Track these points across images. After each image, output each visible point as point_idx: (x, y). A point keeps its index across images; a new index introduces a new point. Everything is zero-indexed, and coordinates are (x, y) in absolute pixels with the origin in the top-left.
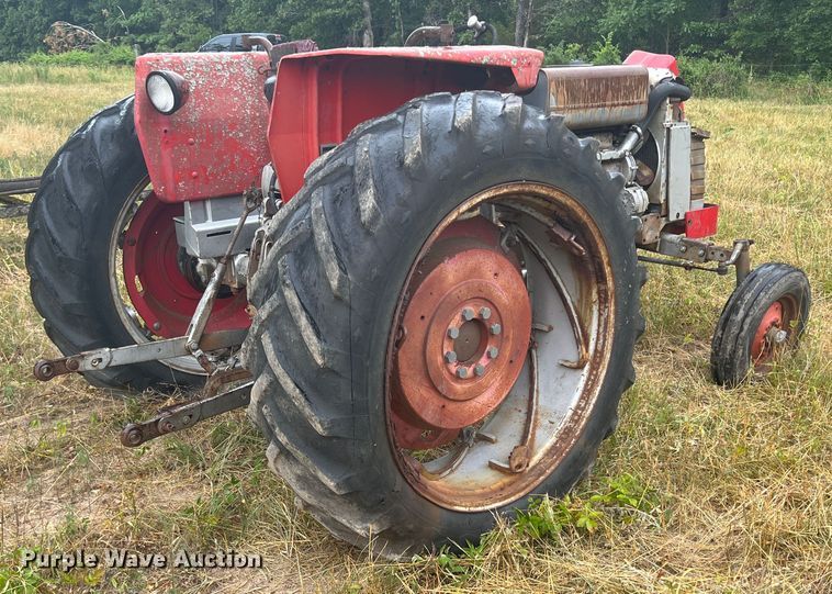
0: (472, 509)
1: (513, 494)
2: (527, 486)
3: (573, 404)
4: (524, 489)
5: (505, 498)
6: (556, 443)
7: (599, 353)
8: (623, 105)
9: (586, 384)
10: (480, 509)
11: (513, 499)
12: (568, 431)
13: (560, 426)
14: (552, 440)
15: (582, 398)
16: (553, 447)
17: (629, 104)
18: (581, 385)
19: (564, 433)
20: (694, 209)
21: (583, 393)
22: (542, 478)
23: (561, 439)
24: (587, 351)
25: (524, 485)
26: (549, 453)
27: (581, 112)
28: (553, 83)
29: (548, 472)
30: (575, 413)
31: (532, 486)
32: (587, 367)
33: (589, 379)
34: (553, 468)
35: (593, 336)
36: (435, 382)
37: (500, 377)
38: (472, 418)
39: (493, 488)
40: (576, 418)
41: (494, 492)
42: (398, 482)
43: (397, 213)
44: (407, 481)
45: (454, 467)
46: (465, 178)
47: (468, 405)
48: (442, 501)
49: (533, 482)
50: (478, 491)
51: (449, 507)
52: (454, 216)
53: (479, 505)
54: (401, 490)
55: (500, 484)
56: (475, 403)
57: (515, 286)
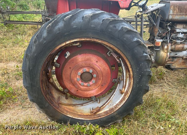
0: (73, 117)
1: (89, 118)
2: (94, 118)
3: (117, 103)
4: (93, 118)
5: (86, 118)
6: (108, 111)
7: (127, 92)
9: (122, 99)
10: (76, 118)
11: (88, 119)
12: (112, 109)
13: (111, 107)
14: (108, 109)
15: (120, 102)
16: (107, 111)
18: (121, 99)
19: (111, 109)
21: (120, 101)
22: (99, 118)
23: (110, 110)
24: (124, 90)
25: (93, 117)
26: (106, 112)
28: (173, 6)
29: (102, 117)
30: (116, 105)
32: (123, 94)
33: (123, 98)
34: (104, 116)
35: (127, 86)
36: (74, 84)
37: (97, 88)
38: (88, 95)
39: (84, 114)
40: (116, 107)
41: (84, 116)
42: (47, 105)
43: (42, 41)
44: (51, 105)
45: (83, 105)
46: (65, 34)
47: (86, 92)
48: (63, 112)
49: (96, 118)
50: (79, 114)
51: (65, 114)
52: (64, 44)
53: (76, 117)
54: (48, 106)
55: (87, 114)
56: (88, 92)
57: (104, 66)
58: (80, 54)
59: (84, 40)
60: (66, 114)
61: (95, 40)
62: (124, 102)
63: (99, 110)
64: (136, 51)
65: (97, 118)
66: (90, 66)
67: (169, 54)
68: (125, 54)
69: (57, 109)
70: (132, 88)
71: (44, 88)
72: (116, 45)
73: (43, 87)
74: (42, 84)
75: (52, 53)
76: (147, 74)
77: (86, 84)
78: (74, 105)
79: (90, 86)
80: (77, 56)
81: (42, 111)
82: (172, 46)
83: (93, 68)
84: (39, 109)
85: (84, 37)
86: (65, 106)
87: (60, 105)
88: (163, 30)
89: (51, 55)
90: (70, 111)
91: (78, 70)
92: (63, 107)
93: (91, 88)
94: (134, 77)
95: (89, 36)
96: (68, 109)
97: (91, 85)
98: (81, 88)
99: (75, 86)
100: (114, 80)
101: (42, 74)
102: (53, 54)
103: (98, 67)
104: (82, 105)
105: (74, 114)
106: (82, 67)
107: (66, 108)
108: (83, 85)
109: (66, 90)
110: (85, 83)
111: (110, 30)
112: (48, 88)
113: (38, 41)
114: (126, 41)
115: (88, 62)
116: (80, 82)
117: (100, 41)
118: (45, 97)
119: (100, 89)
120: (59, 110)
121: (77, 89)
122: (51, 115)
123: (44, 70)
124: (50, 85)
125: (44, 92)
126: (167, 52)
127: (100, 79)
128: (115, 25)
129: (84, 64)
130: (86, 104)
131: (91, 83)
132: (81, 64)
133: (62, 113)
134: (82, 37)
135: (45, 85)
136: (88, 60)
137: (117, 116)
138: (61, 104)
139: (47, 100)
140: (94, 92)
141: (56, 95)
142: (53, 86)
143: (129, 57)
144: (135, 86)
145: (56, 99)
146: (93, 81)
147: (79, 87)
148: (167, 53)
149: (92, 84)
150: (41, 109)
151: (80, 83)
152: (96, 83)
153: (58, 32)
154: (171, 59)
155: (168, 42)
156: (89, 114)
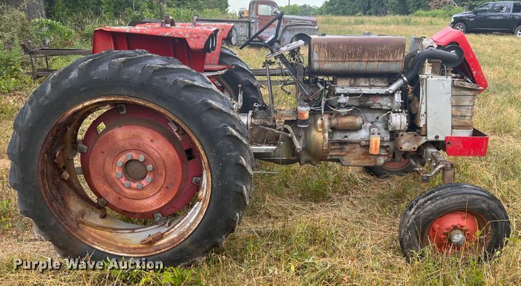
0: (106, 251)
1: (136, 253)
3: (191, 220)
4: (145, 253)
5: (131, 253)
6: (175, 237)
8: (379, 61)
9: (199, 212)
10: (112, 253)
12: (183, 234)
13: (182, 230)
15: (196, 218)
17: (385, 61)
18: (197, 212)
19: (181, 234)
20: (453, 135)
21: (197, 216)
22: (158, 252)
23: (179, 236)
26: (172, 241)
27: (340, 64)
28: (316, 46)
29: (163, 250)
30: (190, 225)
31: (151, 254)
34: (166, 249)
36: (112, 184)
37: (159, 194)
38: (141, 209)
39: (130, 246)
40: (189, 229)
41: (129, 249)
42: (53, 222)
43: (43, 100)
44: (60, 223)
45: (136, 231)
46: (81, 89)
47: (137, 202)
48: (86, 240)
49: (152, 252)
50: (120, 245)
51: (90, 244)
52: (80, 107)
53: (112, 251)
54: (54, 226)
55: (136, 246)
56: (141, 202)
57: (167, 149)
58: (120, 126)
59: (113, 99)
60: (92, 244)
61: (133, 100)
62: (201, 217)
63: (161, 237)
64: (205, 120)
65: (154, 253)
66: (138, 149)
67: (327, 135)
68: (187, 124)
69: (74, 232)
70: (212, 188)
71: (48, 188)
72: (168, 109)
73: (44, 185)
74: (42, 178)
75: (59, 122)
76: (233, 161)
77: (134, 185)
78: (115, 229)
79: (143, 189)
80: (114, 130)
81: (44, 235)
82: (330, 119)
83: (145, 152)
84: (39, 233)
85: (114, 95)
86: (93, 229)
87: (81, 225)
88: (311, 90)
89: (57, 125)
90: (102, 239)
91: (118, 156)
92: (86, 230)
93: (144, 192)
94: (211, 166)
95: (122, 93)
96: (98, 235)
97: (144, 186)
98: (125, 194)
99: (115, 188)
100: (194, 179)
101: (43, 160)
102: (61, 124)
103: (154, 151)
104: (133, 230)
105: (109, 245)
106: (125, 151)
107: (94, 232)
108: (129, 187)
109: (101, 200)
110: (132, 183)
111: (155, 84)
112: (58, 188)
113: (35, 101)
114: (184, 102)
115: (136, 141)
116: (123, 180)
117: (141, 102)
118: (49, 205)
119: (165, 195)
120: (78, 234)
121: (118, 197)
122: (61, 245)
123: (47, 153)
124: (65, 185)
125: (47, 196)
126: (323, 132)
127: (161, 174)
128: (166, 76)
129: (127, 146)
130: (142, 230)
131: (144, 183)
132: (121, 144)
133: (83, 241)
134: (110, 95)
135: (51, 182)
136: (135, 136)
137: (192, 248)
138: (83, 223)
139: (53, 212)
140: (152, 202)
141: (75, 206)
142: (72, 189)
143: (196, 131)
144: (215, 185)
145: (73, 213)
146: (149, 178)
147: (122, 191)
148: (323, 134)
149: (147, 184)
150: (42, 231)
151: (124, 182)
152: (153, 182)
153: (69, 86)
154: (338, 147)
155: (323, 112)
156: (141, 246)
